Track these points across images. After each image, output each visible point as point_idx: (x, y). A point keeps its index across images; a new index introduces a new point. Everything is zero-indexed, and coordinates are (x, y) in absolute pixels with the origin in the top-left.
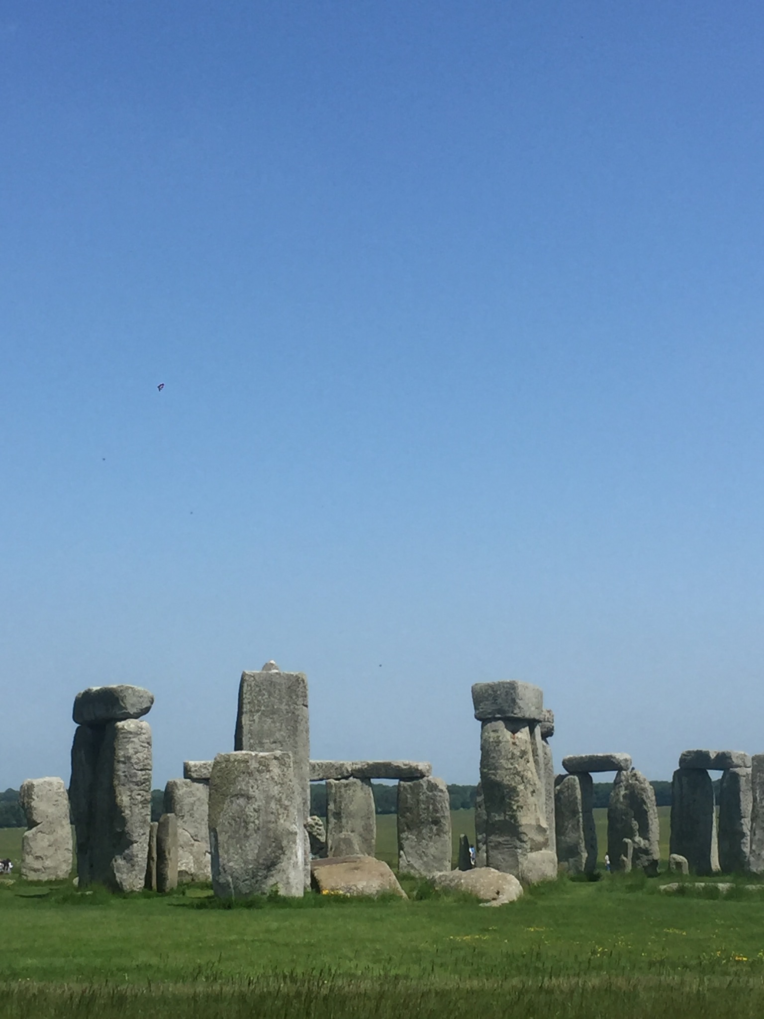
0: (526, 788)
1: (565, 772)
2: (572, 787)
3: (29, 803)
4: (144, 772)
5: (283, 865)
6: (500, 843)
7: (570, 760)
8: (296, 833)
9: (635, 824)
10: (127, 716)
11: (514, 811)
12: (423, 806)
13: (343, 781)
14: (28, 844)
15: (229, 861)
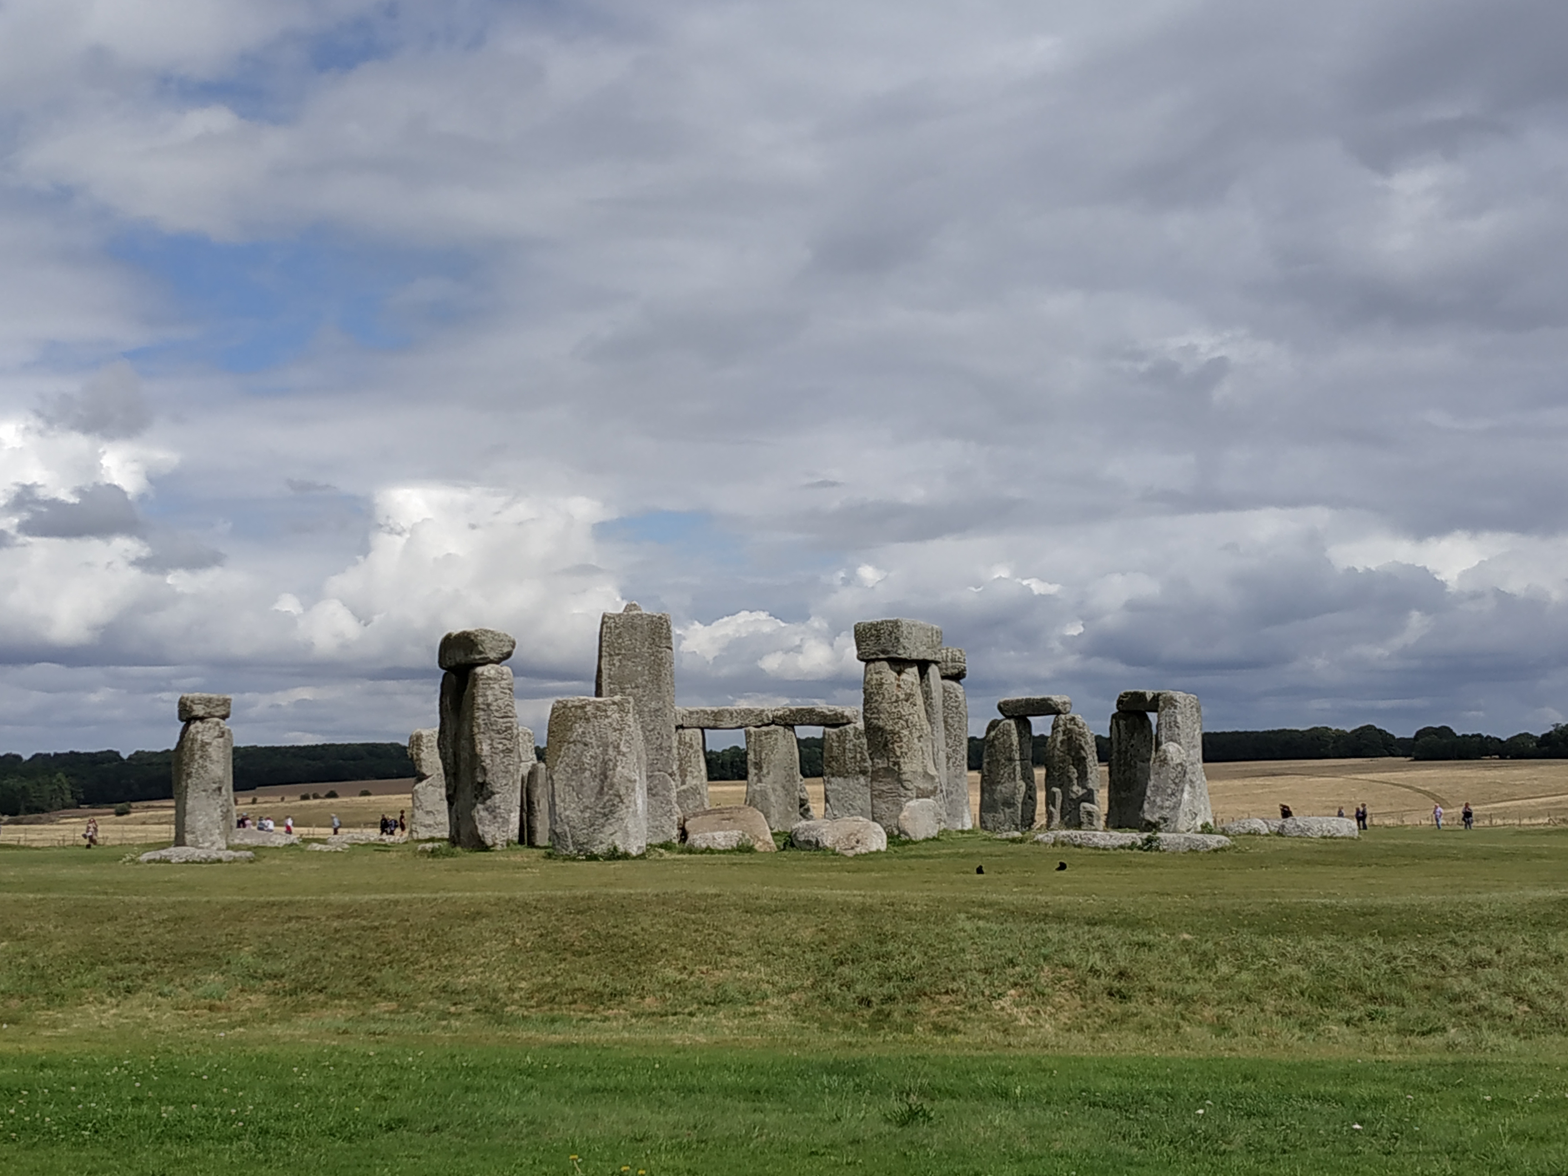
0: (911, 733)
1: (1000, 716)
2: (1008, 734)
3: (418, 755)
4: (505, 720)
5: (622, 812)
6: (883, 791)
7: (1006, 703)
8: (635, 781)
9: (1074, 773)
10: (486, 662)
11: (897, 757)
12: (851, 755)
13: (764, 729)
14: (418, 798)
15: (565, 809)
